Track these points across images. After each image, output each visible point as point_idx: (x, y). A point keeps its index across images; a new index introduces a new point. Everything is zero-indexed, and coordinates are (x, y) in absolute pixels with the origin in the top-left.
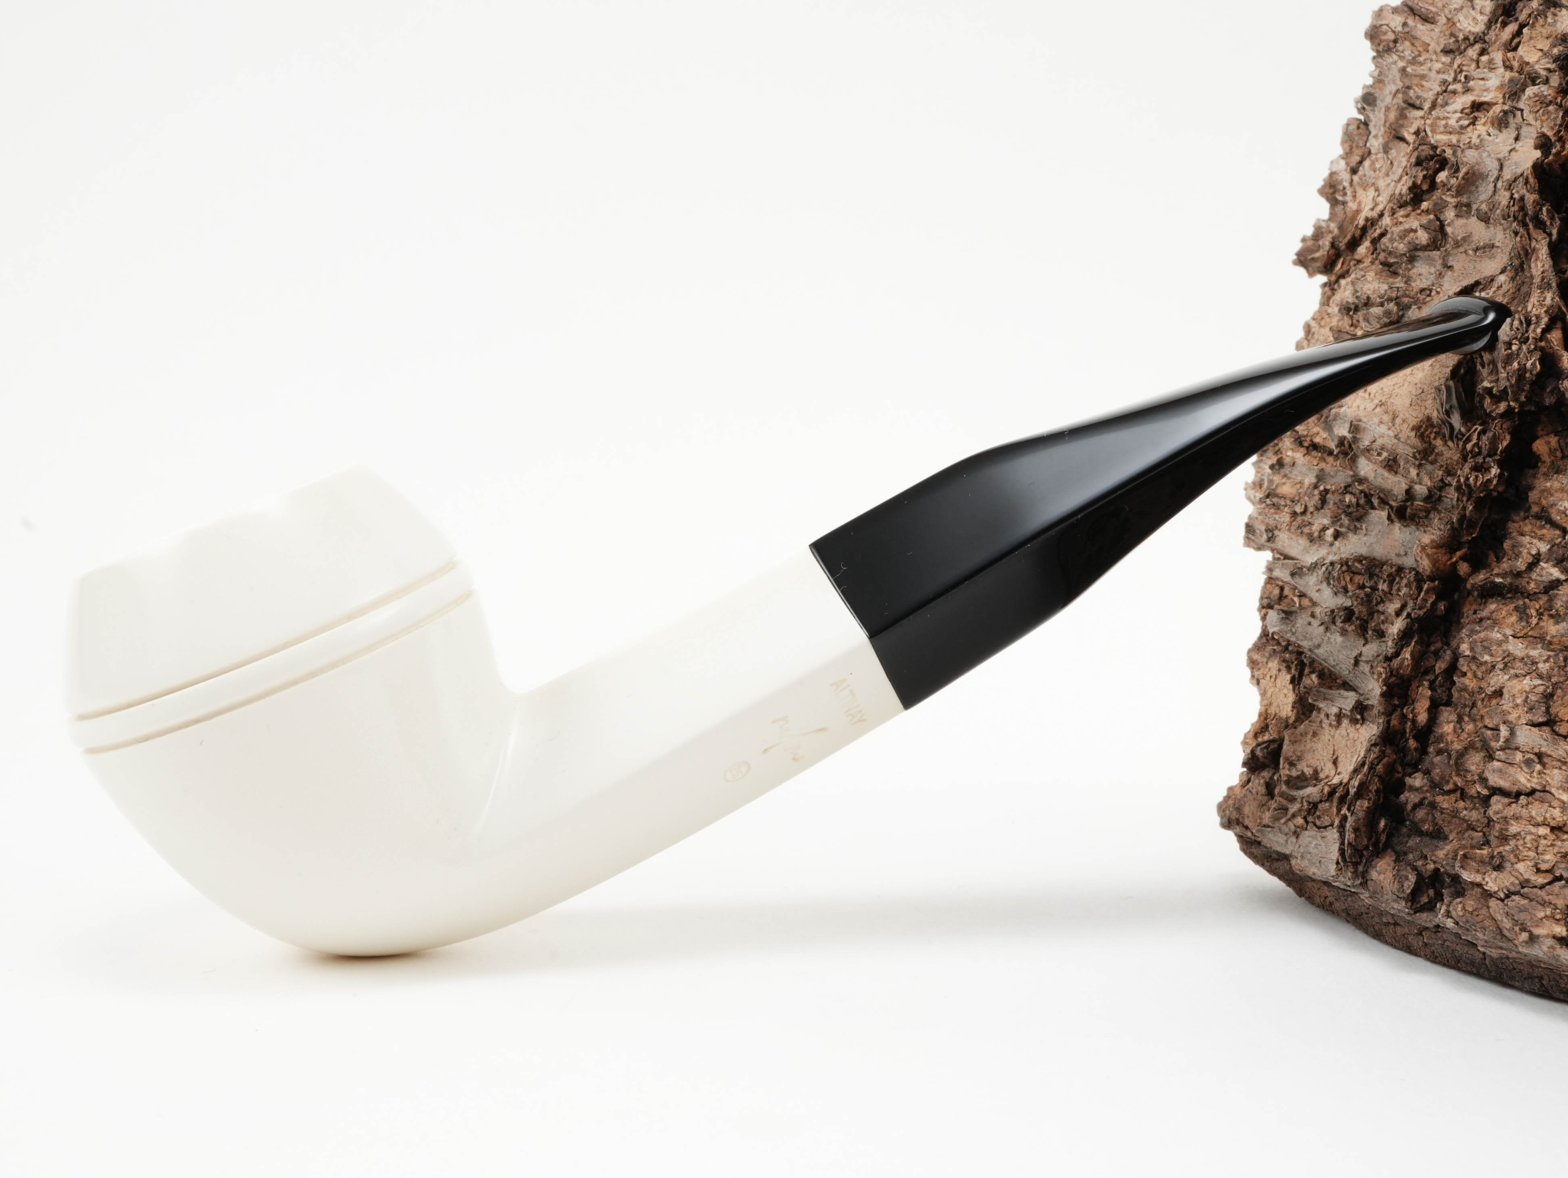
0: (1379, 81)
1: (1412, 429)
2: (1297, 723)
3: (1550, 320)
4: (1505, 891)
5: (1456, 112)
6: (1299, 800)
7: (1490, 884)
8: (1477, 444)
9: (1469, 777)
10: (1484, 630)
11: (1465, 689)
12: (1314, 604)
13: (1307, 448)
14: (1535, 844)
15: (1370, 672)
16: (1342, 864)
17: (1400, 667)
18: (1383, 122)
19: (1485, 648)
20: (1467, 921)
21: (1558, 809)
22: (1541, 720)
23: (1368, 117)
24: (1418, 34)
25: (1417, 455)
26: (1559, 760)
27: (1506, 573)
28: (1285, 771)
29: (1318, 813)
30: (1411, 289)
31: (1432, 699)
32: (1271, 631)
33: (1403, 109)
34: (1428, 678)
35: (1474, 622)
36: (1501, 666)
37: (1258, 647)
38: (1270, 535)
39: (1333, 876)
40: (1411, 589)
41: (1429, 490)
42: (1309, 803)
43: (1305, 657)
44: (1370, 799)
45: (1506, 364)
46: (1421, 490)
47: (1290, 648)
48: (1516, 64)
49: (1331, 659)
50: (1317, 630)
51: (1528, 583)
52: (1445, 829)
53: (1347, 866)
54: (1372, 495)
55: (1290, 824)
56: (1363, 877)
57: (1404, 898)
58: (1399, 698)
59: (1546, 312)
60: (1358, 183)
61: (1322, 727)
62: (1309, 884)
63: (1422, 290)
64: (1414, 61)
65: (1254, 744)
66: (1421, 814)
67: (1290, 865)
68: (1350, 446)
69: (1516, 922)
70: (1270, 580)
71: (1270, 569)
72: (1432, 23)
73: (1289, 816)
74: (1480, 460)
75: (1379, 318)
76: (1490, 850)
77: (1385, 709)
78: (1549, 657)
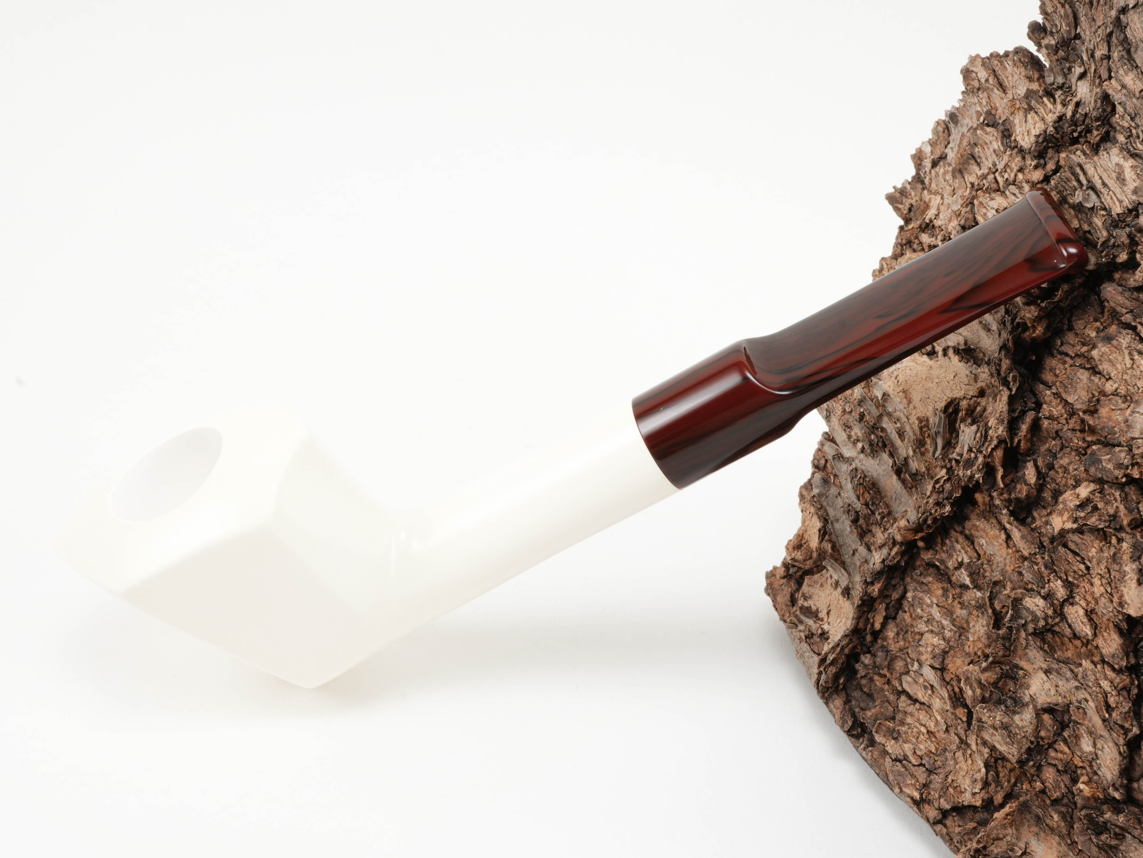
0: (965, 106)
1: (917, 419)
3: (998, 443)
4: (895, 755)
6: (805, 624)
7: (889, 747)
8: (942, 486)
9: (894, 675)
10: (922, 592)
11: (904, 620)
12: (841, 488)
14: (917, 735)
15: (859, 568)
17: (872, 592)
18: (959, 142)
19: (920, 603)
21: (933, 722)
22: (937, 666)
23: (951, 128)
24: (994, 94)
25: (915, 441)
26: (940, 696)
27: (943, 562)
28: (801, 597)
29: (812, 641)
31: (885, 616)
33: (970, 154)
34: (886, 601)
35: (918, 582)
36: (926, 620)
37: (806, 488)
38: (828, 415)
41: (916, 472)
42: (810, 631)
43: (828, 528)
44: (837, 670)
46: (912, 466)
47: (822, 511)
49: (841, 539)
50: (839, 507)
51: (953, 575)
52: (875, 696)
54: (886, 444)
55: (798, 634)
58: (867, 609)
59: (997, 437)
60: (934, 177)
61: (826, 583)
66: (864, 681)
68: (880, 405)
69: (895, 780)
70: (821, 449)
72: (1004, 92)
73: (798, 627)
74: (941, 498)
76: (894, 725)
77: (858, 615)
78: (952, 630)
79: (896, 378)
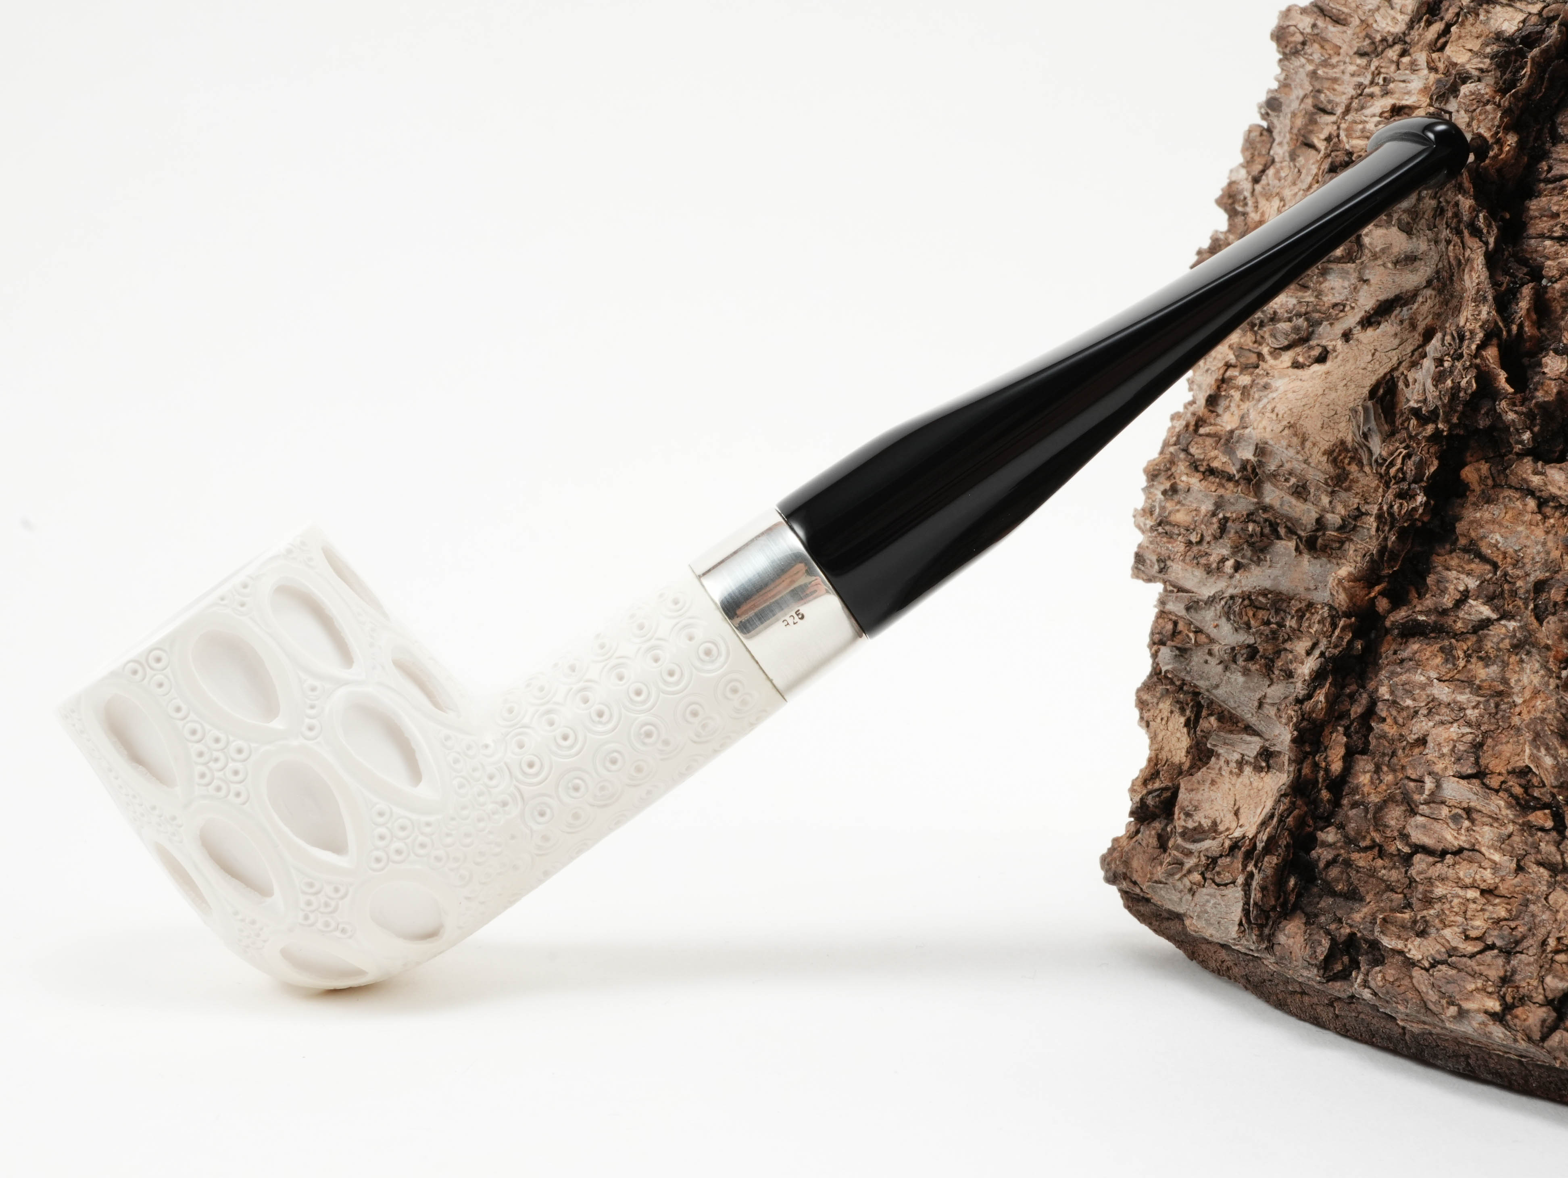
0: (1285, 85)
1: (1324, 454)
2: (1193, 770)
3: (1485, 335)
4: (1430, 959)
5: (1374, 115)
6: (1196, 854)
7: (1413, 952)
8: (1401, 470)
9: (1389, 833)
10: (1406, 672)
11: (1384, 736)
12: (1212, 641)
13: (1204, 473)
14: (1463, 908)
15: (1276, 715)
16: (1246, 926)
17: (1313, 711)
18: (1288, 128)
19: (1407, 691)
20: (1388, 993)
21: (1489, 870)
22: (1469, 771)
23: (1272, 123)
24: (1329, 36)
25: (1329, 481)
26: (1490, 817)
27: (1430, 610)
28: (1180, 822)
29: (1217, 869)
30: (1322, 303)
31: (1347, 746)
32: (1164, 669)
33: (1313, 114)
34: (1342, 723)
35: (1394, 663)
36: (1425, 712)
37: (1147, 687)
38: (1162, 565)
39: (1234, 939)
40: (1324, 625)
41: (1342, 520)
42: (1208, 858)
43: (1203, 698)
44: (1279, 855)
45: (1437, 381)
46: (1333, 519)
47: (1185, 688)
48: (1441, 66)
49: (1232, 700)
50: (1214, 668)
51: (1455, 622)
52: (1361, 889)
53: (1252, 929)
54: (1278, 524)
55: (1186, 881)
56: (1269, 941)
57: (1316, 965)
58: (1311, 744)
59: (1481, 327)
60: (1261, 193)
61: (1221, 775)
62: (1204, 947)
63: (1335, 305)
64: (1325, 63)
65: (1145, 792)
66: (1334, 872)
67: (1183, 924)
68: (1254, 469)
69: (1443, 995)
70: (1162, 614)
71: (1162, 602)
72: (1344, 25)
73: (1184, 872)
74: (1405, 486)
75: (1287, 335)
76: (1412, 914)
77: (1296, 756)
78: (1479, 703)
79: (1273, 411)
